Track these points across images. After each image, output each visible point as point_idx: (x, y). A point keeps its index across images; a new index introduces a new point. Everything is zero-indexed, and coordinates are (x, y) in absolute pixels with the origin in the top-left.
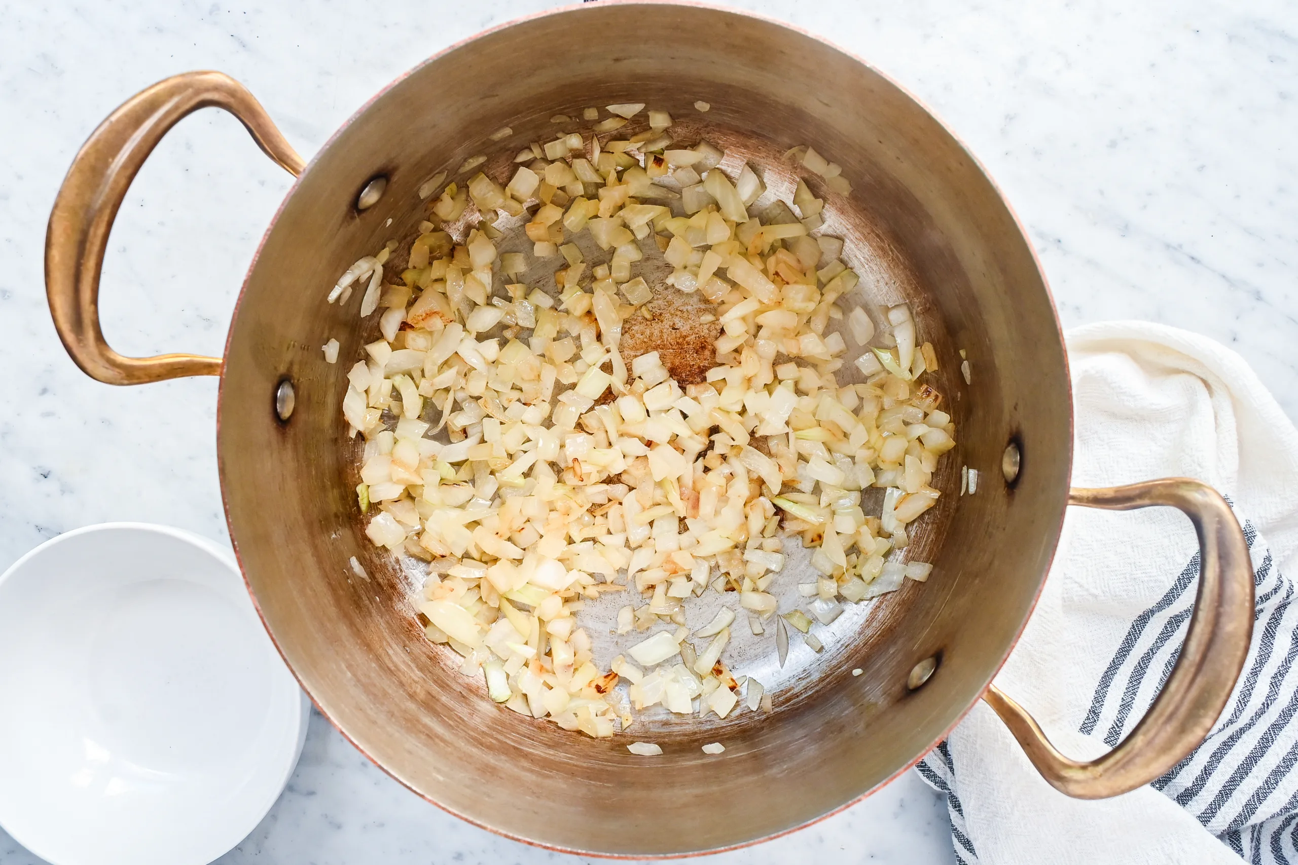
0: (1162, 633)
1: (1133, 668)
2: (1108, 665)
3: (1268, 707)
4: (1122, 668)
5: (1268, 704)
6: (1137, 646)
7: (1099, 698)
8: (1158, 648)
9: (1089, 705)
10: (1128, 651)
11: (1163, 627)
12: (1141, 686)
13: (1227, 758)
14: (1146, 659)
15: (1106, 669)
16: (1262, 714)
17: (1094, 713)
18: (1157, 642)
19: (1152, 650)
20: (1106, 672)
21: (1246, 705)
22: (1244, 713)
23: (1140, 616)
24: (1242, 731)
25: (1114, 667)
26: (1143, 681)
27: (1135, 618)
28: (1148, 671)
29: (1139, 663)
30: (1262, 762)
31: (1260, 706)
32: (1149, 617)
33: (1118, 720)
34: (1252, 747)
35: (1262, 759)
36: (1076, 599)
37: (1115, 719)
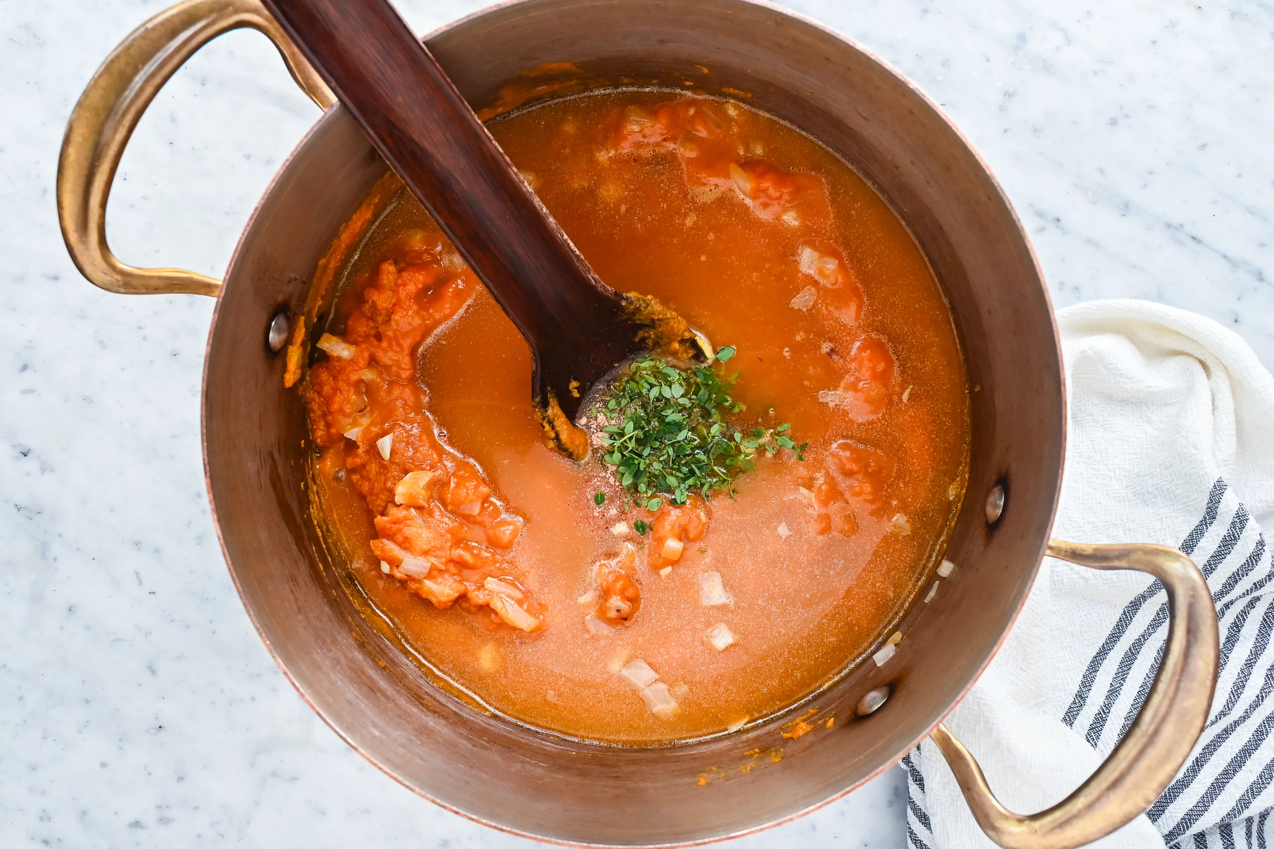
0: (1154, 620)
1: (1123, 653)
2: (1097, 650)
3: (1262, 700)
4: (1112, 653)
5: (1262, 696)
6: (1128, 632)
7: (1087, 682)
8: (1150, 634)
9: (1075, 689)
10: (1119, 637)
11: (1155, 614)
12: (1131, 672)
13: (1220, 750)
14: (1139, 644)
15: (1094, 654)
16: (1257, 706)
17: (1081, 698)
18: (1148, 629)
19: (1143, 636)
20: (1095, 657)
21: (1239, 697)
22: (1237, 706)
23: (1132, 603)
24: (1236, 723)
25: (1103, 653)
26: (1133, 666)
27: (1127, 604)
28: (1139, 657)
29: (1130, 649)
30: (1256, 755)
31: (1255, 698)
32: (1141, 604)
33: (1105, 706)
34: (1246, 740)
35: (1257, 753)
36: (1065, 581)
37: (1102, 704)
